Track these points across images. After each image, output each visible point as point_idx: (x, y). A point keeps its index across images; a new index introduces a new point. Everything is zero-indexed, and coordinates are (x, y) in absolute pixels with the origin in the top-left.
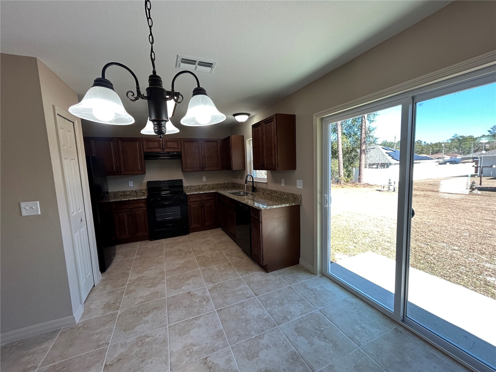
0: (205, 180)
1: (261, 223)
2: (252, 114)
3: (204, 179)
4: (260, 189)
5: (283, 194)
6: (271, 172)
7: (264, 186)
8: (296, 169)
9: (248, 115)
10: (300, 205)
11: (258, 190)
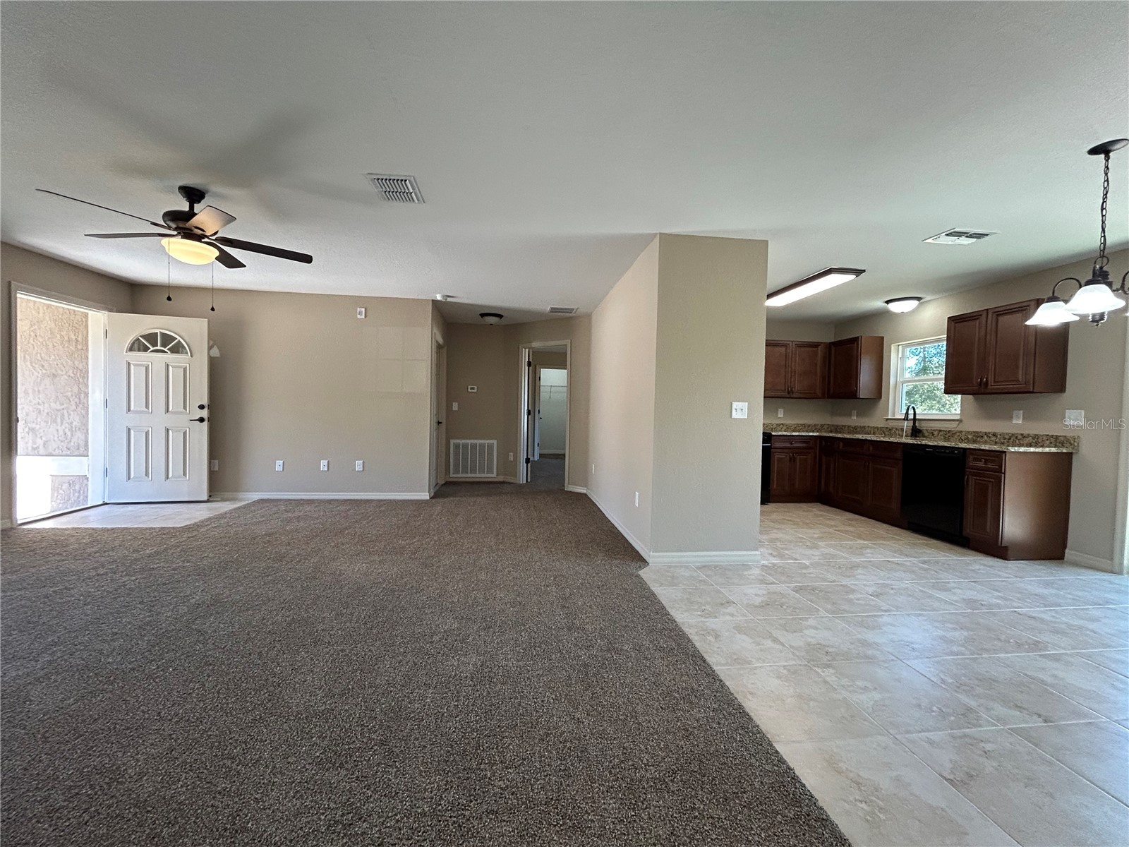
0: (782, 416)
1: (1004, 473)
2: (928, 298)
3: (781, 414)
4: (936, 433)
5: (1020, 437)
6: (976, 399)
7: (952, 426)
8: (1065, 392)
9: (919, 299)
10: (1071, 453)
11: (926, 434)
